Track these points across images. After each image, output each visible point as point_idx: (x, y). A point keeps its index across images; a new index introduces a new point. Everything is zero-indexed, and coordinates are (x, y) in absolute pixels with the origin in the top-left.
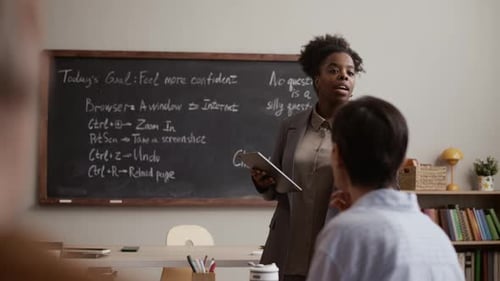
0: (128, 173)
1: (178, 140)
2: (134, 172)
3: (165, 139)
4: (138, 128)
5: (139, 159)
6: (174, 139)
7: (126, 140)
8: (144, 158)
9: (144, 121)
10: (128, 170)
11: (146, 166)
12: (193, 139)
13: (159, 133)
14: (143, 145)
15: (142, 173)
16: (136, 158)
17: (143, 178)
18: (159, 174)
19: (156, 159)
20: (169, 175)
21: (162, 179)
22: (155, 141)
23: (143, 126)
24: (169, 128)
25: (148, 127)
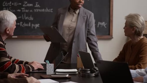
0: (20, 25)
1: (41, 11)
2: (22, 24)
3: (35, 10)
4: (24, 6)
5: (24, 18)
6: (39, 10)
7: (19, 11)
8: (26, 18)
9: (26, 2)
10: (20, 23)
11: (27, 22)
12: (47, 10)
13: (33, 8)
14: (26, 13)
15: (25, 25)
16: (23, 19)
17: (26, 27)
18: (33, 25)
19: (31, 19)
20: (37, 26)
21: (34, 27)
22: (31, 11)
23: (26, 4)
24: (37, 6)
25: (28, 5)
